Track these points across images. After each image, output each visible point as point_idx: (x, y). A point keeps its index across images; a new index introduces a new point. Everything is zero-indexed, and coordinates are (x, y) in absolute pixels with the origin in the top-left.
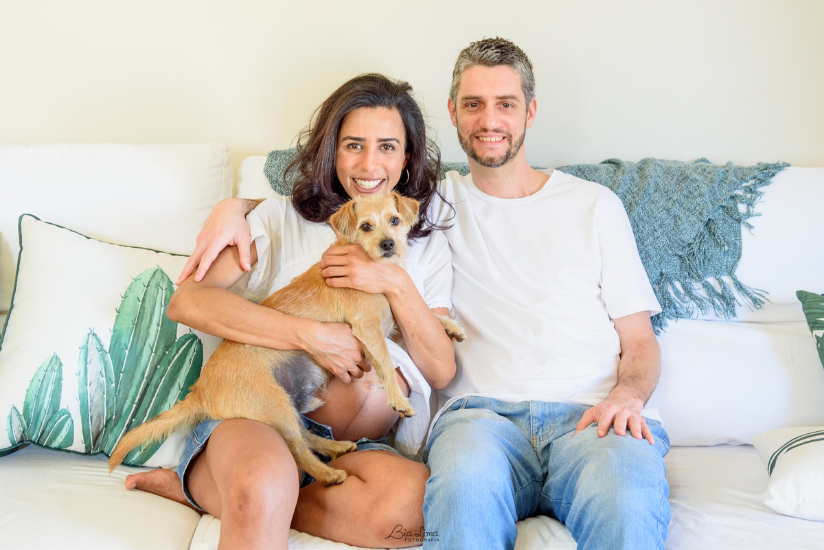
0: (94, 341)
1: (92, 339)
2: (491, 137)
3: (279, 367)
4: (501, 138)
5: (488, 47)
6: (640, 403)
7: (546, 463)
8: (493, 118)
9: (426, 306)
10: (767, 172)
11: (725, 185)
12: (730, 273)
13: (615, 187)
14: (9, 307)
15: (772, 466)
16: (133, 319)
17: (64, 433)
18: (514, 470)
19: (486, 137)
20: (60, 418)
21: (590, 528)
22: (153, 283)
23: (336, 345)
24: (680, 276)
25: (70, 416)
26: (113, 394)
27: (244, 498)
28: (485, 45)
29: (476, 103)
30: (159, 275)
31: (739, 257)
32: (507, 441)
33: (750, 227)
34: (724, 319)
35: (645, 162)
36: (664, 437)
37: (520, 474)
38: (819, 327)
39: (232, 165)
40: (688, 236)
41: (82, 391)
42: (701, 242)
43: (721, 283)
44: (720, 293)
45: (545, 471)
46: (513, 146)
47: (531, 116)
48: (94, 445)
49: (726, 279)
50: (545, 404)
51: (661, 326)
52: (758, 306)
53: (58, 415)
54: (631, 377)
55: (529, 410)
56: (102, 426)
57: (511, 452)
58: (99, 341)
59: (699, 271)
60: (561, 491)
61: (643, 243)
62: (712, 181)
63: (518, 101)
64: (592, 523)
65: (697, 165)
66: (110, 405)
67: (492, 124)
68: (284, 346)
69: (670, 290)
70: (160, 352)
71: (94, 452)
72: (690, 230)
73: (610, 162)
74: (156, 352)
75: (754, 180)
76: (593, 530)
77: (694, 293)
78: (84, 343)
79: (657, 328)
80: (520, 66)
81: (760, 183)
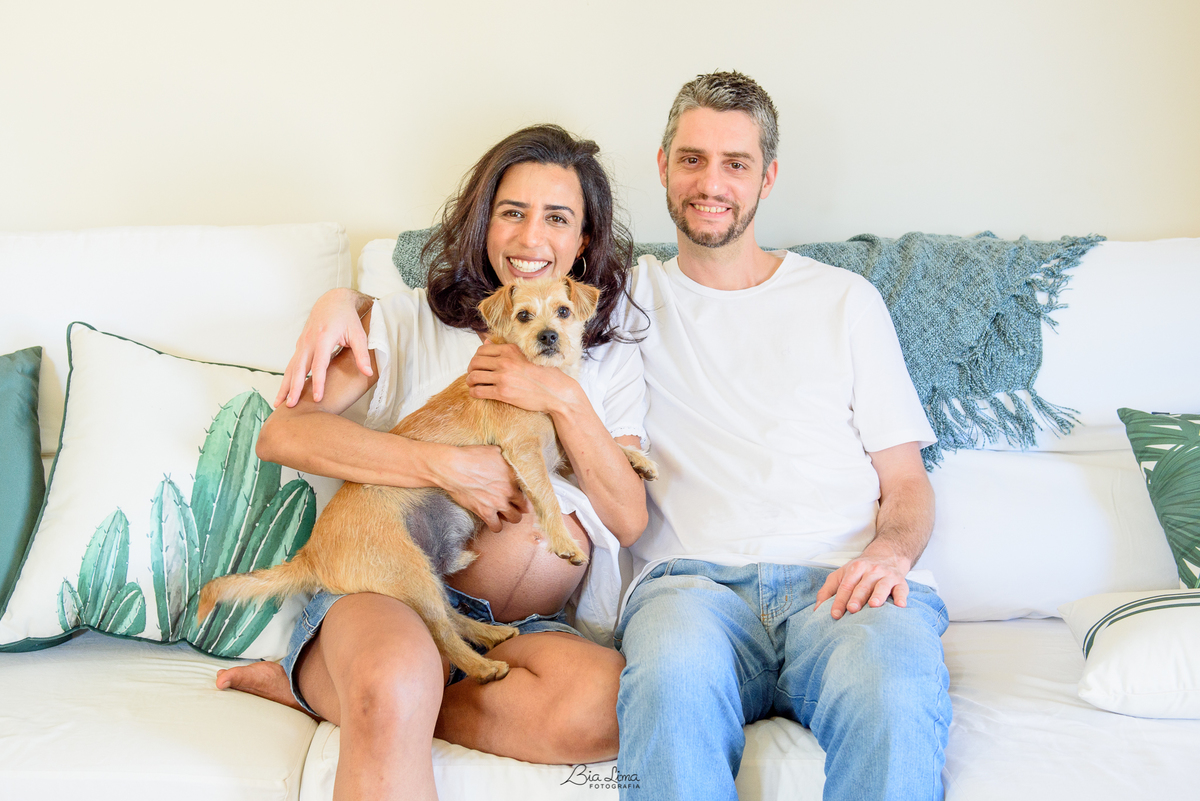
0: (171, 490)
1: (167, 488)
2: (710, 206)
3: (411, 511)
4: (724, 209)
5: (720, 84)
6: (906, 562)
7: (781, 647)
8: (716, 180)
9: (607, 434)
10: (1074, 249)
11: (1018, 268)
12: (1027, 387)
13: (869, 272)
14: (56, 447)
15: (1088, 646)
16: (222, 461)
17: (132, 615)
18: (739, 656)
19: (704, 205)
20: (127, 595)
21: (843, 732)
22: (248, 413)
23: (479, 477)
24: (959, 391)
25: (140, 592)
26: (198, 562)
27: (369, 700)
28: (716, 80)
29: (695, 158)
30: (255, 401)
31: (1039, 365)
32: (728, 617)
33: (1054, 323)
34: (1020, 449)
35: (909, 238)
36: (940, 608)
37: (746, 661)
38: (1149, 457)
39: (350, 250)
40: (970, 337)
41: (156, 559)
42: (986, 345)
43: (1015, 399)
44: (1014, 414)
45: (780, 657)
46: (739, 222)
47: (768, 183)
48: (173, 631)
49: (1022, 394)
50: (779, 567)
51: (934, 459)
52: (1066, 431)
53: (125, 592)
54: (893, 528)
55: (756, 576)
56: (183, 605)
57: (735, 633)
58: (177, 491)
59: (985, 384)
60: (803, 684)
61: (908, 348)
62: (1001, 262)
63: (753, 161)
64: (846, 725)
65: (979, 240)
66: (194, 576)
67: (714, 188)
68: (412, 482)
69: (946, 410)
70: (259, 504)
71: (174, 640)
72: (972, 329)
73: (861, 239)
74: (253, 505)
75: (1058, 260)
76: (848, 735)
77: (978, 414)
78: (158, 495)
79: (928, 462)
80: (761, 114)
81: (1066, 264)
